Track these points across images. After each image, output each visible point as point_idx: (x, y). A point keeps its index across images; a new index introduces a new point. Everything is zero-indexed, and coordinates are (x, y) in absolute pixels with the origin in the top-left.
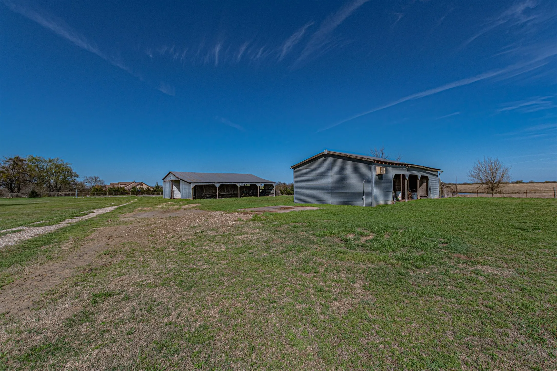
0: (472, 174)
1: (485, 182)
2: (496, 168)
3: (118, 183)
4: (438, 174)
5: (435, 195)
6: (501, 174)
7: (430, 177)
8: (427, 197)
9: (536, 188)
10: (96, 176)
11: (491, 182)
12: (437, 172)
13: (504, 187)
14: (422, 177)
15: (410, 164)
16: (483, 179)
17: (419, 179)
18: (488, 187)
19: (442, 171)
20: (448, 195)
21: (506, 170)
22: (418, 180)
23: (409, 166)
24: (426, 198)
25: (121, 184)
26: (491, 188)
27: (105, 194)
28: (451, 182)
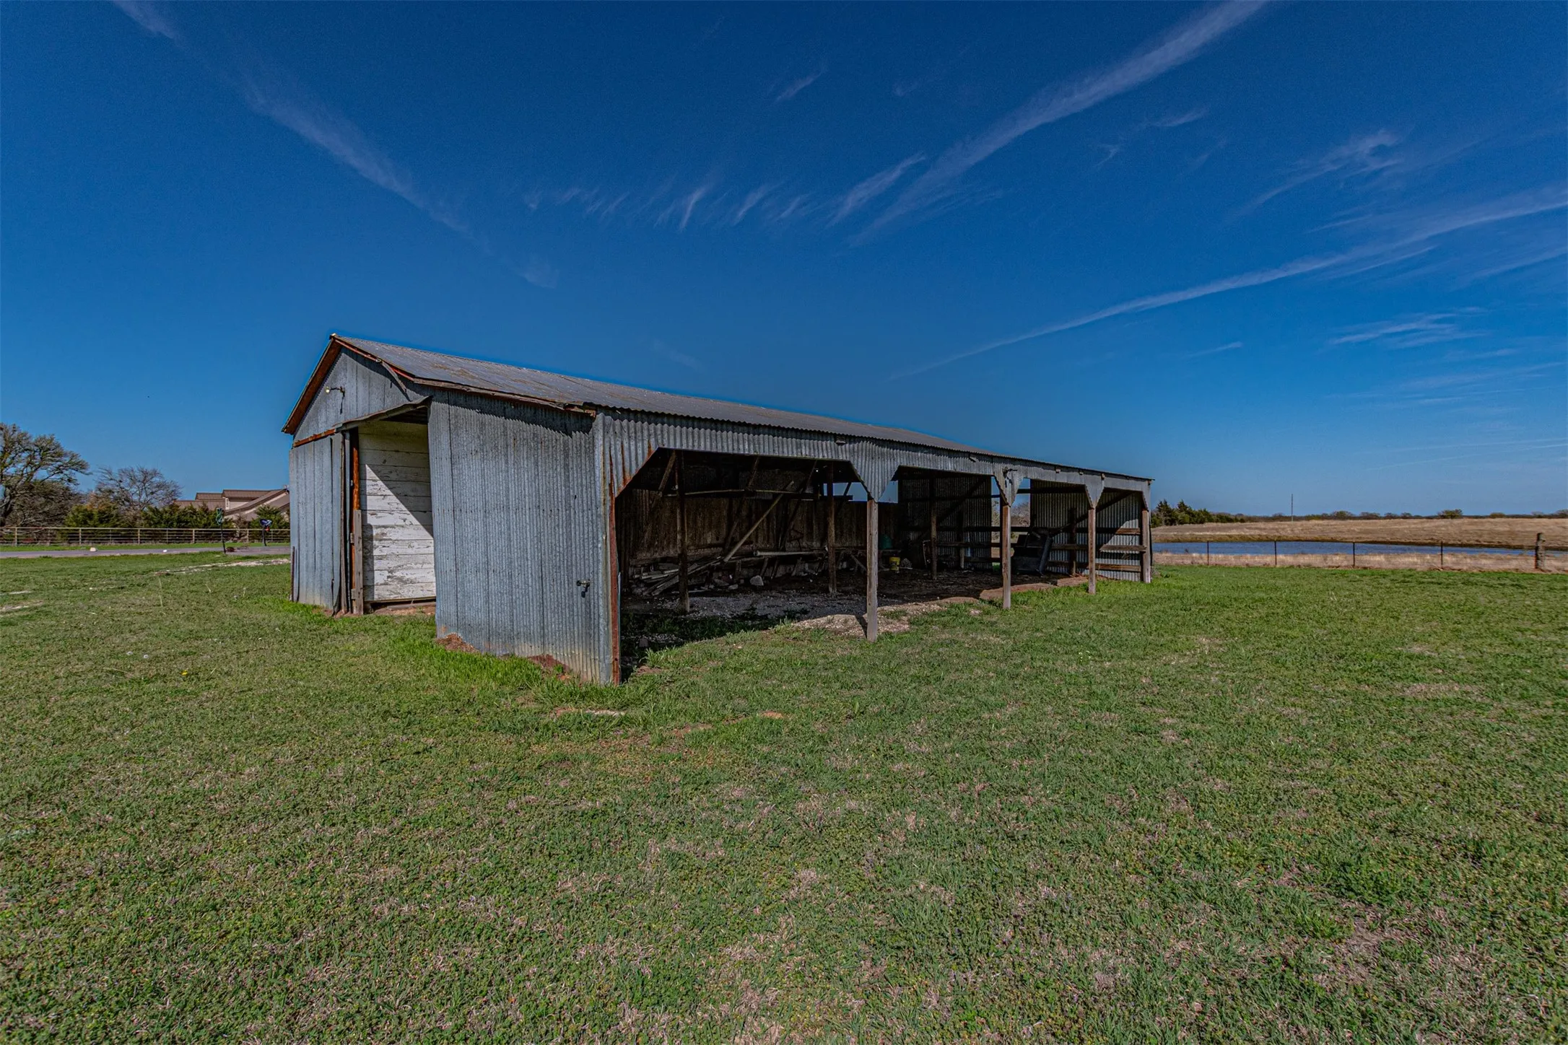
3: (223, 495)
10: (149, 468)
25: (231, 499)
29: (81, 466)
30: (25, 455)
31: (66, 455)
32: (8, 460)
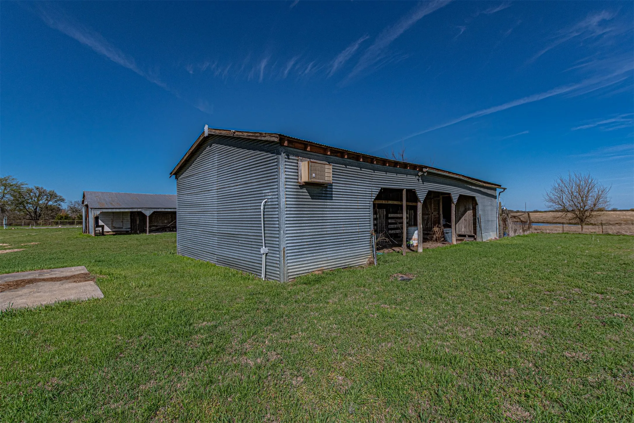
0: (550, 198)
1: (570, 209)
2: (587, 188)
4: (497, 195)
5: (491, 233)
6: (596, 197)
7: (479, 198)
8: (473, 236)
9: (628, 217)
11: (579, 210)
12: (495, 190)
13: (599, 217)
14: (462, 198)
15: (426, 167)
16: (567, 204)
17: (455, 202)
18: (575, 216)
19: (504, 189)
20: (515, 231)
21: (602, 192)
22: (452, 204)
23: (424, 170)
24: (472, 239)
26: (580, 219)
27: (72, 223)
28: (520, 210)
29: (63, 200)
30: (45, 197)
31: (58, 197)
32: (40, 199)
